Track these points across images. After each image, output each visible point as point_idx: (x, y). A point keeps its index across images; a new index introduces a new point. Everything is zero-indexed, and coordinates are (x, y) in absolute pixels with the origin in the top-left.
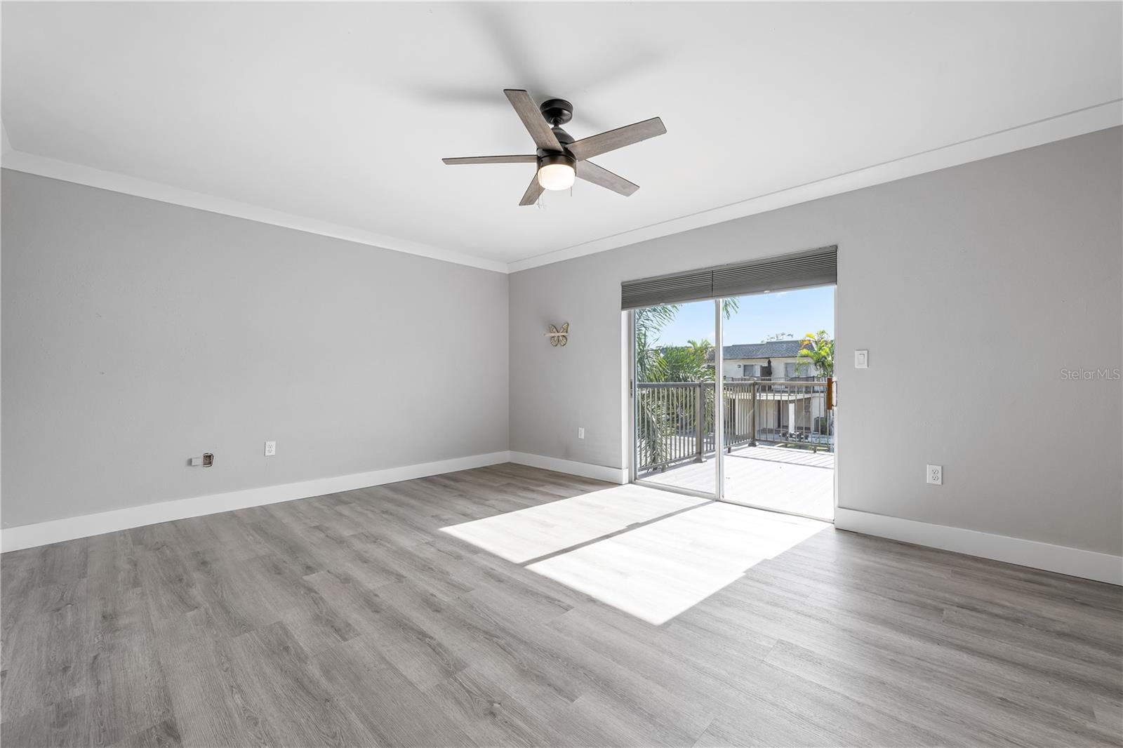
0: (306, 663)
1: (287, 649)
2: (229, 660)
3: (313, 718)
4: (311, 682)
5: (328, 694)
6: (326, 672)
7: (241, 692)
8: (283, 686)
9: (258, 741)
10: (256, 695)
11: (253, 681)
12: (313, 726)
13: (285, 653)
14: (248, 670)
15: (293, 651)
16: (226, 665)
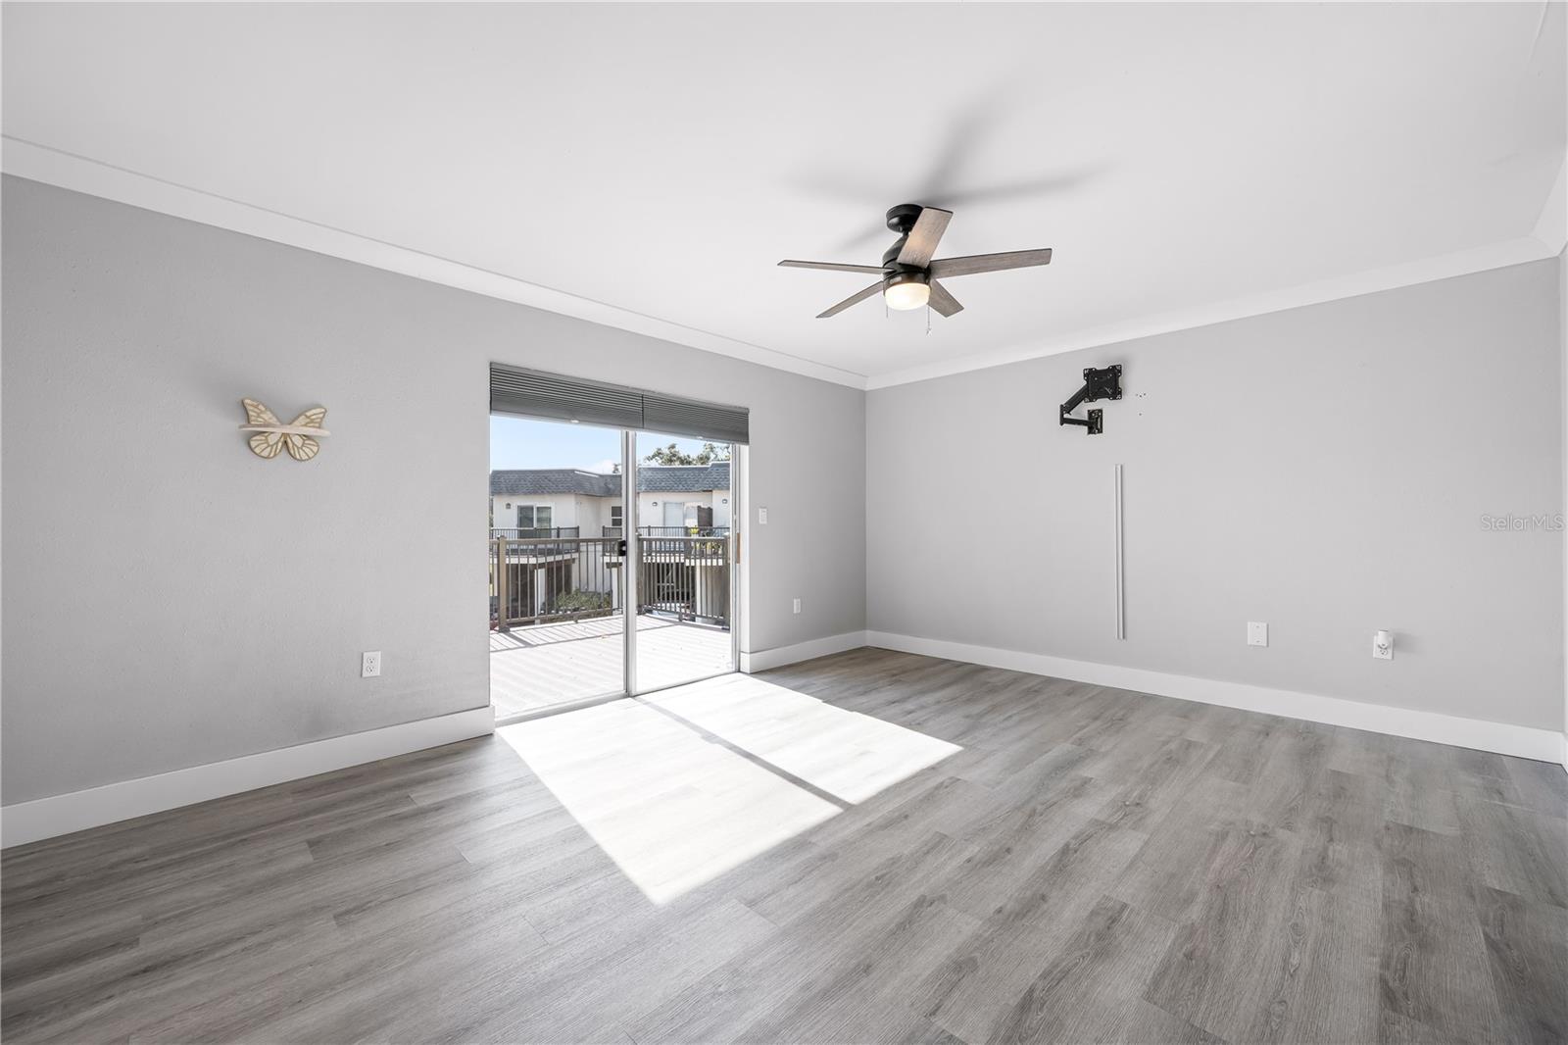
0: (1193, 924)
1: (1189, 956)
2: (1268, 1013)
3: (1245, 889)
4: (1211, 908)
5: (1211, 890)
6: (1189, 900)
7: (1286, 961)
8: (1240, 928)
9: (1304, 913)
10: (1274, 944)
11: (1265, 960)
12: (1251, 886)
13: (1198, 953)
14: (1257, 976)
15: (1188, 946)
16: (1278, 1009)
